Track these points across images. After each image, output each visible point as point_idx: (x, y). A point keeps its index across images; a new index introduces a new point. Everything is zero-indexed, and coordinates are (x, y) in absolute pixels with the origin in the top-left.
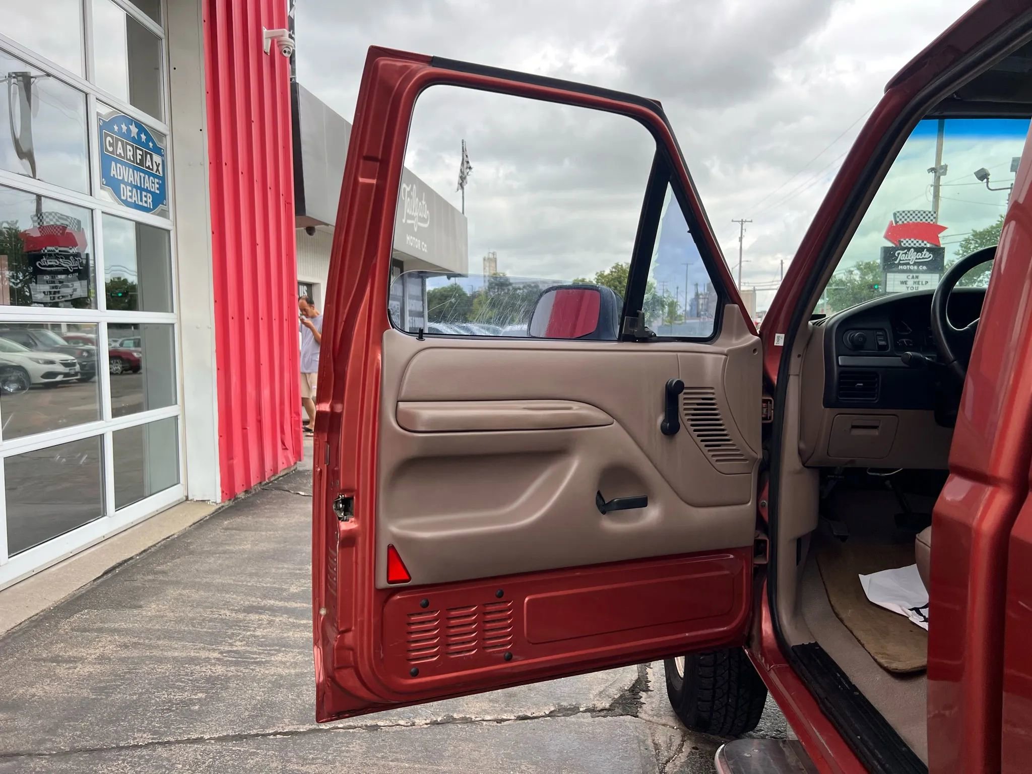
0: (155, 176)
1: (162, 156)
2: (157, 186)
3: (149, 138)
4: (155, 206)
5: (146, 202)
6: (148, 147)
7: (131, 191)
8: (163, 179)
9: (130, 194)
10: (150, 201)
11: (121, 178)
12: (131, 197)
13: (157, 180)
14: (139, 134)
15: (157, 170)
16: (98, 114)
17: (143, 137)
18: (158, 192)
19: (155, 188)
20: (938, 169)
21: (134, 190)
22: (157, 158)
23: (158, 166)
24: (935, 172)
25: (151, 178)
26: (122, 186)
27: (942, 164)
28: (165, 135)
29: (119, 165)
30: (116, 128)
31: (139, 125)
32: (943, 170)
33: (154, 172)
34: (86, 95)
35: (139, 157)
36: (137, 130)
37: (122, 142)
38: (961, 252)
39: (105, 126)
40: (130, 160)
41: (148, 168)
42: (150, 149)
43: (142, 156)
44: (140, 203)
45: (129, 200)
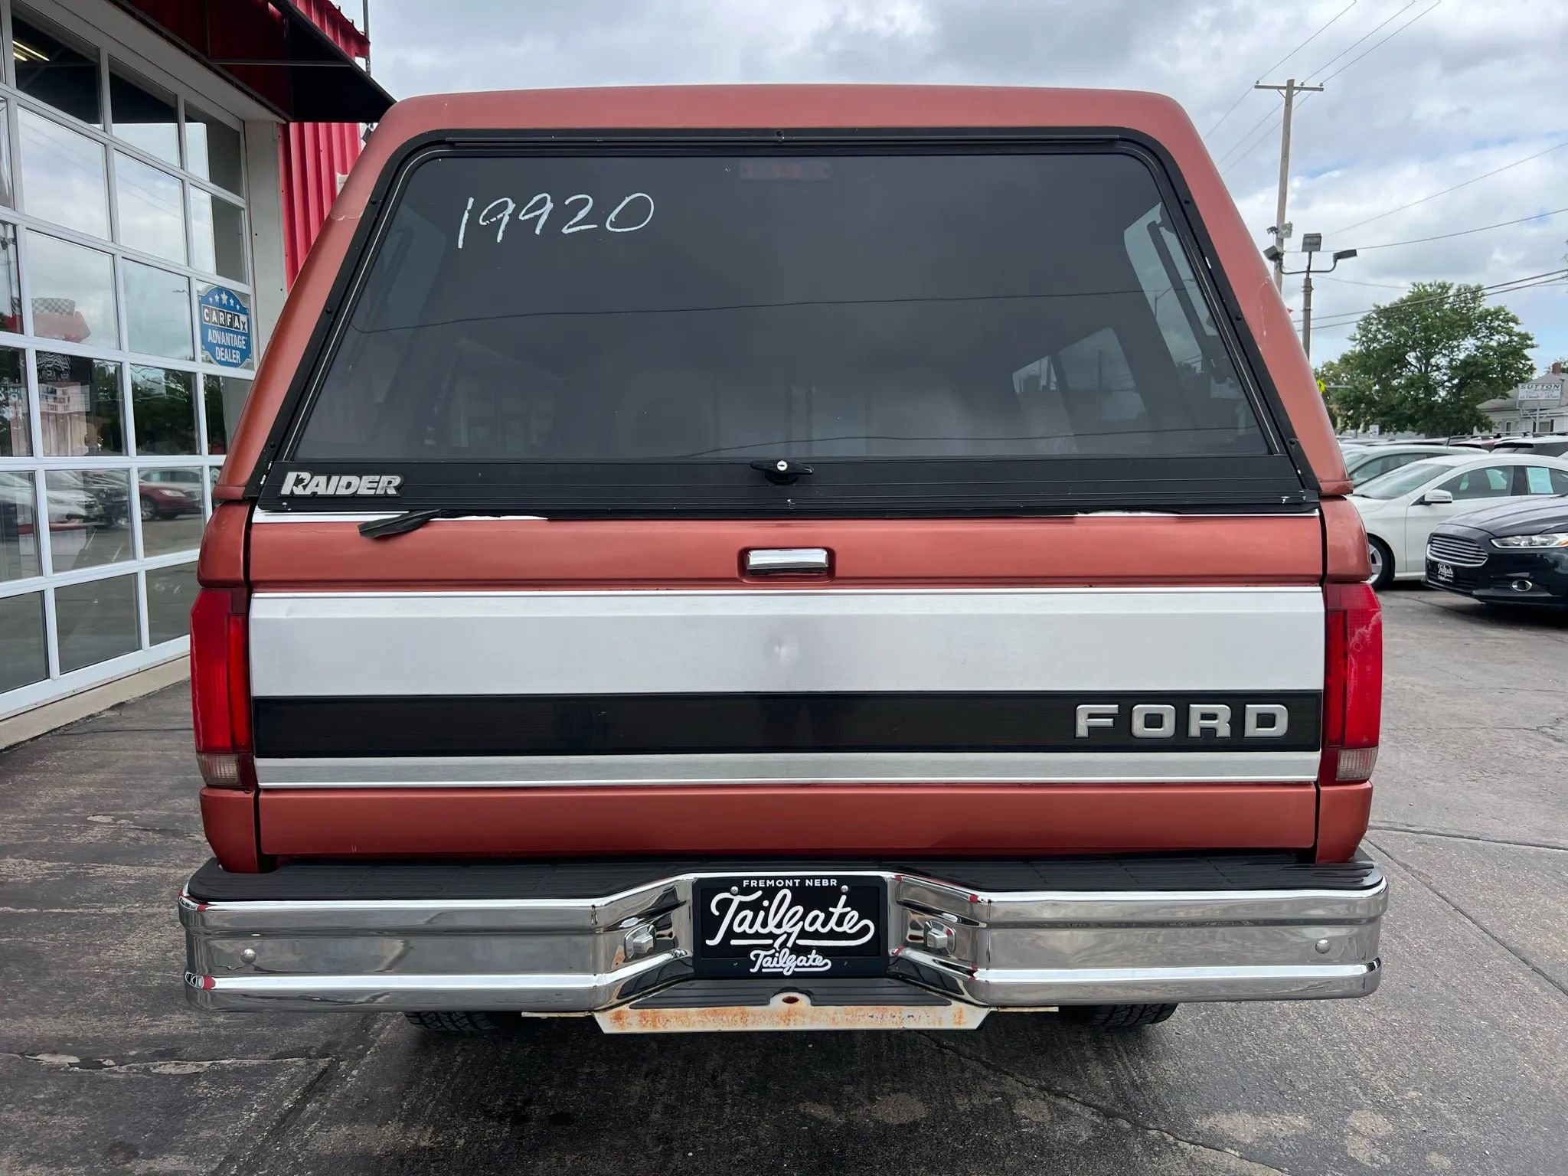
0: (242, 334)
1: (247, 314)
2: (244, 342)
3: (237, 302)
4: (243, 360)
5: (235, 359)
6: (234, 309)
7: (223, 352)
8: (248, 335)
9: (223, 354)
10: (238, 357)
11: (215, 342)
12: (223, 357)
13: (243, 338)
14: (228, 300)
15: (244, 328)
16: (198, 292)
17: (232, 301)
18: (244, 348)
19: (242, 345)
20: (1280, 229)
21: (226, 350)
22: (243, 318)
23: (244, 325)
24: (1277, 233)
25: (239, 336)
26: (217, 348)
27: (1286, 222)
28: (249, 296)
29: (214, 331)
30: (211, 299)
31: (229, 293)
32: (1286, 231)
33: (241, 331)
34: (189, 278)
35: (229, 320)
36: (227, 297)
37: (216, 310)
38: (1358, 336)
39: (204, 300)
40: (222, 325)
41: (236, 328)
42: (237, 311)
43: (231, 319)
44: (231, 361)
45: (222, 359)
